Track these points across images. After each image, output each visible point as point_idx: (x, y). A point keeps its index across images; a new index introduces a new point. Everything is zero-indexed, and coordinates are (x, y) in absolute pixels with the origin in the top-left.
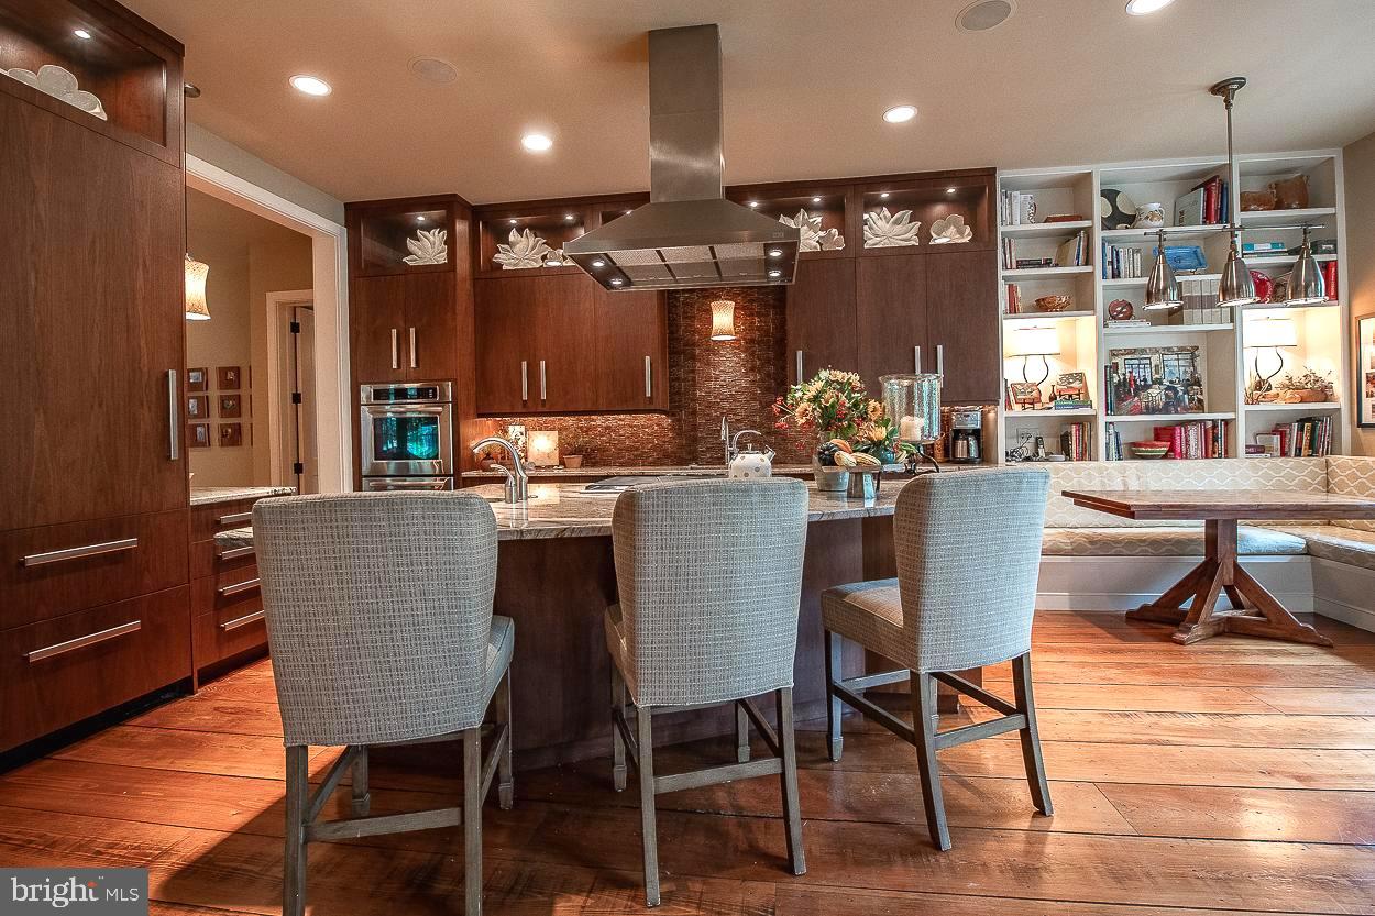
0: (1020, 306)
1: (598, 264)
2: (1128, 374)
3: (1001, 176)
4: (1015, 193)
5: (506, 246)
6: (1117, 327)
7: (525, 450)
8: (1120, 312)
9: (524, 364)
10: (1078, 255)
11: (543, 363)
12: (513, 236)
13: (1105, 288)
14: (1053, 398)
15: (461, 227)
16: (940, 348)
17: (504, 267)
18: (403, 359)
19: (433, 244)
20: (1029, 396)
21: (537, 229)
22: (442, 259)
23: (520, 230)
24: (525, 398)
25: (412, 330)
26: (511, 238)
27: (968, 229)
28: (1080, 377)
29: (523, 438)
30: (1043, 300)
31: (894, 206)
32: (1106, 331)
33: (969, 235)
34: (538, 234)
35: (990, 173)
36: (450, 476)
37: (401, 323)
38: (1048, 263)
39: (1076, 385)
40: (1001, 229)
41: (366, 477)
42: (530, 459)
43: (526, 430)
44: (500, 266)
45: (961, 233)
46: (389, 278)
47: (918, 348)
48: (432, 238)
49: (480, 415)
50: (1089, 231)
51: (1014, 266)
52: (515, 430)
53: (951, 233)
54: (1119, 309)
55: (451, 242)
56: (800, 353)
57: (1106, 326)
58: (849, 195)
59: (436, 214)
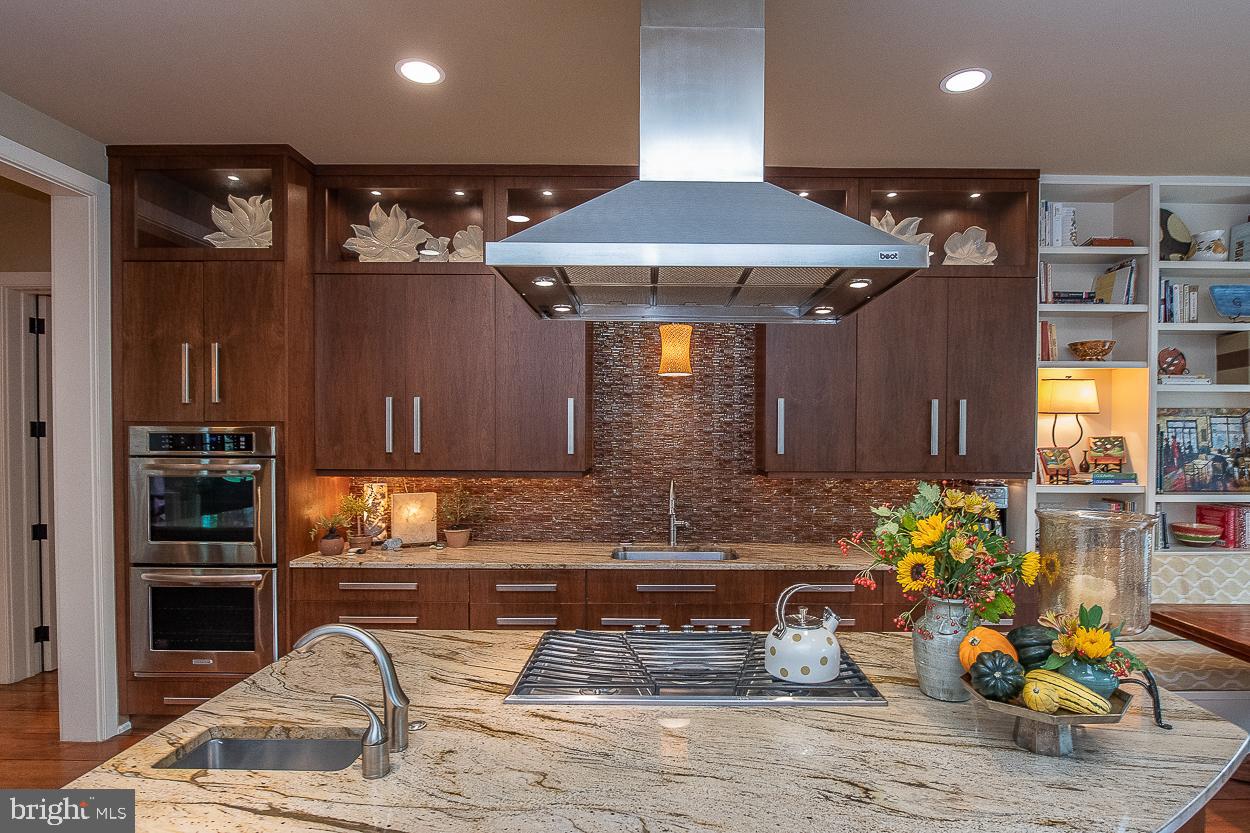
0: (1055, 349)
1: (544, 284)
2: (1171, 440)
3: (1045, 179)
4: (1058, 205)
5: (364, 228)
6: (1173, 384)
7: (388, 519)
8: (1171, 364)
9: (389, 401)
10: (1129, 290)
11: (417, 400)
12: (376, 213)
13: (1161, 333)
14: (1085, 468)
15: (296, 195)
16: (963, 403)
17: (362, 259)
18: (200, 391)
19: (252, 217)
20: (1061, 466)
21: (411, 206)
22: (266, 241)
23: (386, 206)
24: (389, 449)
25: (215, 347)
26: (373, 216)
27: (992, 247)
28: (1120, 442)
29: (383, 502)
30: (1082, 344)
31: (901, 210)
32: (1161, 388)
33: (991, 255)
34: (412, 214)
35: (1032, 176)
36: (274, 566)
37: (197, 334)
38: (1090, 298)
39: (1115, 452)
40: (1042, 250)
41: (136, 565)
42: (395, 534)
43: (390, 491)
44: (354, 256)
45: (982, 252)
46: (178, 265)
47: (935, 403)
48: (251, 209)
49: (321, 472)
50: (1142, 259)
51: (1050, 299)
52: (373, 490)
53: (971, 250)
54: (1169, 359)
55: (279, 217)
56: (781, 402)
57: (1160, 381)
58: (852, 190)
59: (257, 173)
